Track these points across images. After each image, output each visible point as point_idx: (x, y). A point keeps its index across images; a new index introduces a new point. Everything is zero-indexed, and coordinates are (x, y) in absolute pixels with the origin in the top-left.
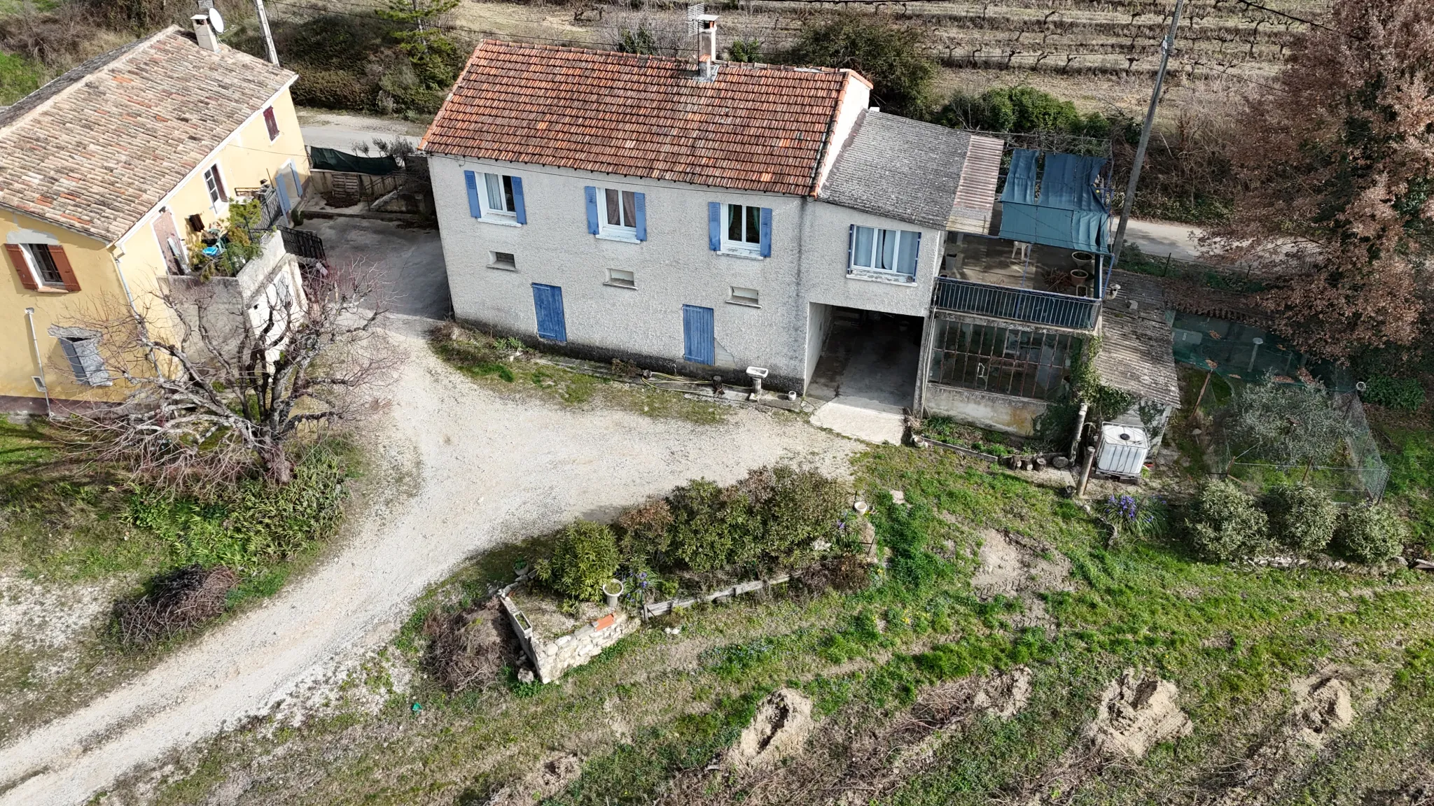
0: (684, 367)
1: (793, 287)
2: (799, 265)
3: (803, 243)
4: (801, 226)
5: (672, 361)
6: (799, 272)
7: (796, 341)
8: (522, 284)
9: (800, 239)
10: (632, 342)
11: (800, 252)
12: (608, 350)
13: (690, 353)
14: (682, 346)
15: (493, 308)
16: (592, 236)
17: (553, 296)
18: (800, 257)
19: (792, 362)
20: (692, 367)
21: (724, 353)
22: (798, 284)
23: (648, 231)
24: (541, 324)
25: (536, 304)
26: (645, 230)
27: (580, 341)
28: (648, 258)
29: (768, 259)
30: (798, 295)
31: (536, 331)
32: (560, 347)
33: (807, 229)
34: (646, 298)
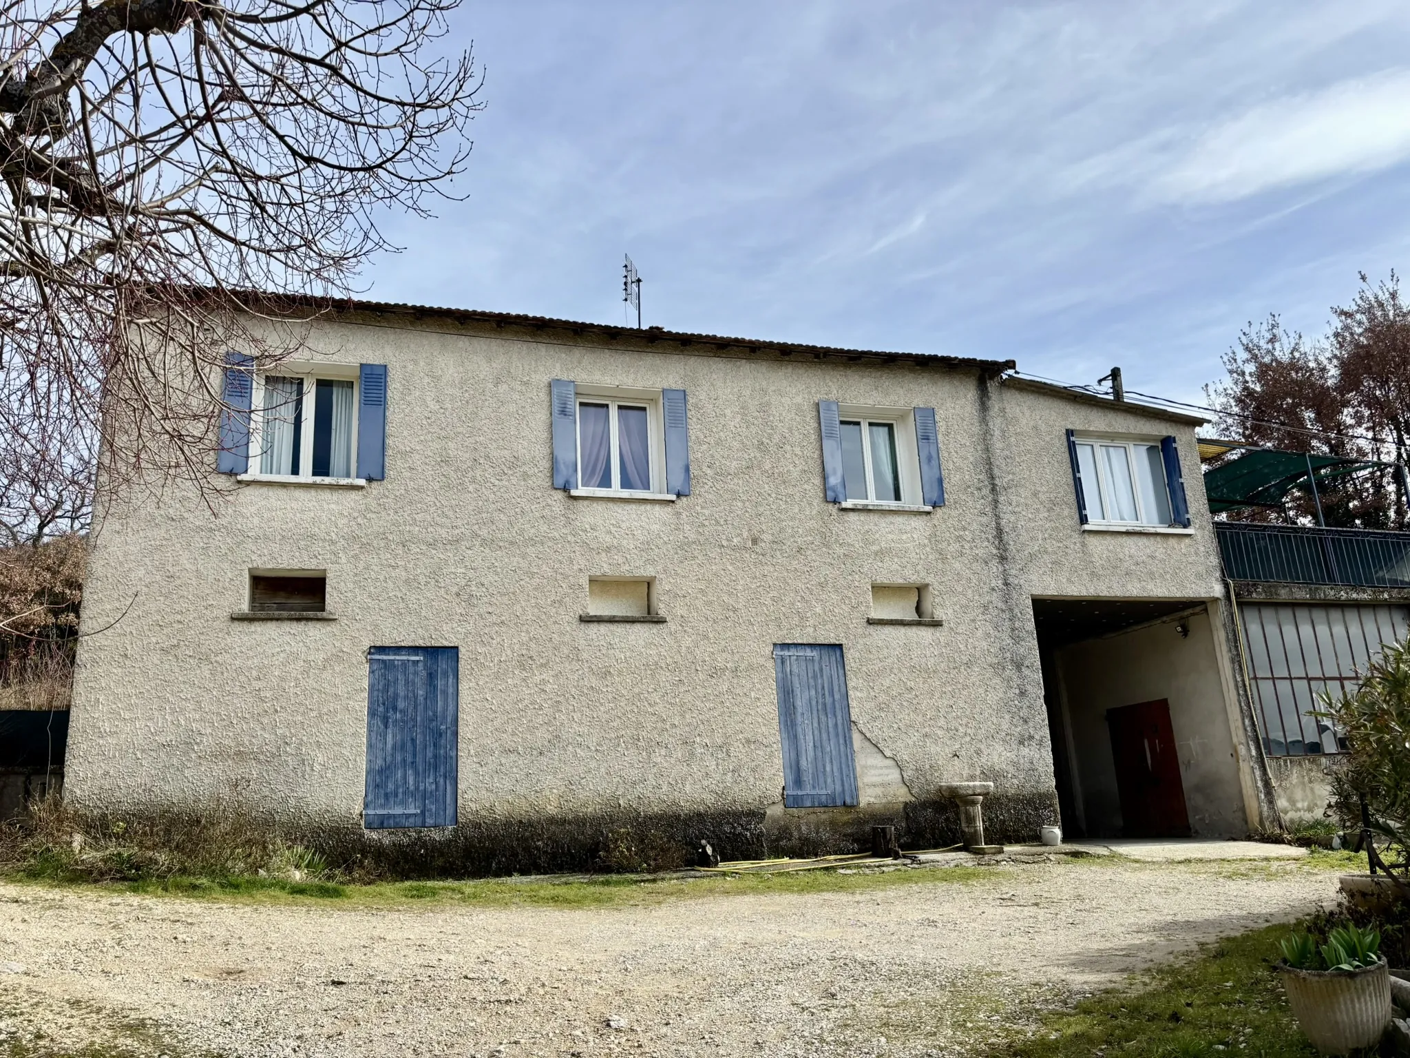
0: (785, 832)
1: (995, 567)
2: (998, 517)
3: (996, 472)
4: (986, 436)
5: (756, 815)
6: (1000, 532)
7: (1023, 694)
8: (338, 657)
9: (989, 463)
10: (652, 781)
11: (993, 490)
12: (580, 822)
13: (798, 782)
14: (778, 762)
15: (219, 754)
16: (559, 495)
17: (431, 676)
18: (996, 501)
19: (1025, 751)
20: (807, 822)
21: (877, 760)
22: (1003, 559)
23: (694, 471)
24: (379, 780)
25: (372, 713)
26: (687, 469)
27: (501, 811)
28: (692, 536)
29: (939, 511)
30: (1006, 584)
31: (358, 808)
32: (436, 849)
33: (998, 445)
34: (687, 642)
